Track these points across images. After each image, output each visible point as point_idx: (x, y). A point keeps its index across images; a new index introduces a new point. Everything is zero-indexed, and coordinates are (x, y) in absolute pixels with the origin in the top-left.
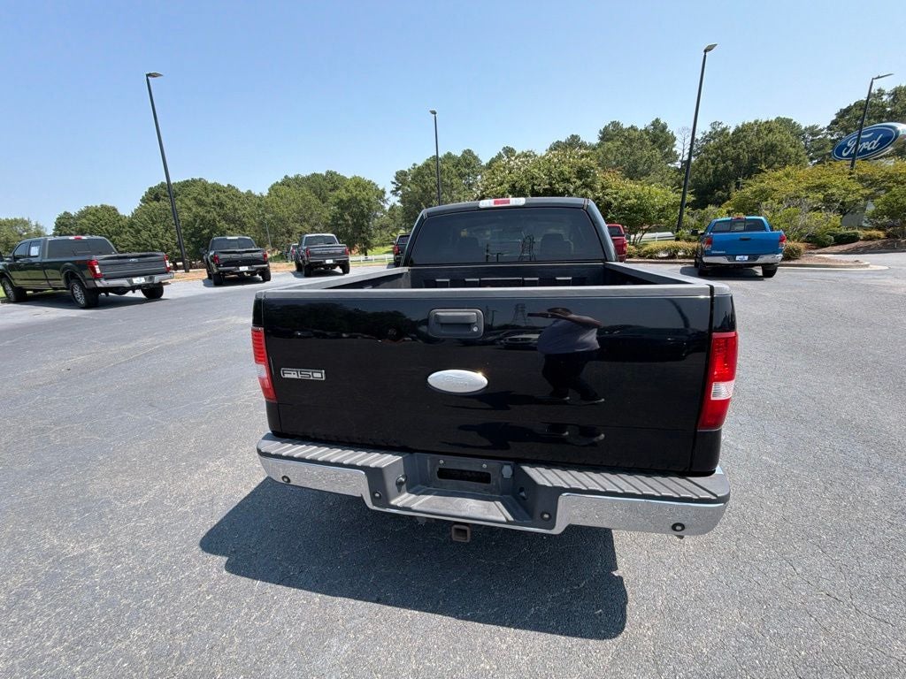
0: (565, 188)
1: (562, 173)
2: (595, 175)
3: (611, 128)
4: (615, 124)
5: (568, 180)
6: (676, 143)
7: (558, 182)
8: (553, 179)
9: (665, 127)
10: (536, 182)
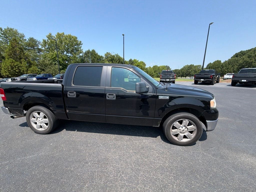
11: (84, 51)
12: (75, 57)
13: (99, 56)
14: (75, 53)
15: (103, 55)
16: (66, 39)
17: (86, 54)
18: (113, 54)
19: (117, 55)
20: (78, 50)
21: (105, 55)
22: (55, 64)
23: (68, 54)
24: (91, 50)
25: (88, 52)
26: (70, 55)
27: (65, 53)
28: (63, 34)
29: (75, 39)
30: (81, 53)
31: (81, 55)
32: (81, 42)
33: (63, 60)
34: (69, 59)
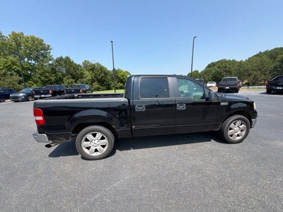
11: (55, 58)
12: (43, 65)
13: (76, 64)
14: (42, 61)
15: (81, 64)
16: (27, 41)
17: (57, 61)
18: (93, 63)
19: (98, 64)
20: (46, 57)
21: (83, 63)
22: (11, 74)
23: (30, 61)
24: (64, 57)
25: (61, 59)
26: (33, 62)
27: (26, 60)
28: (22, 34)
29: (41, 42)
30: (50, 60)
31: (51, 62)
32: (49, 46)
33: (23, 68)
34: (33, 69)
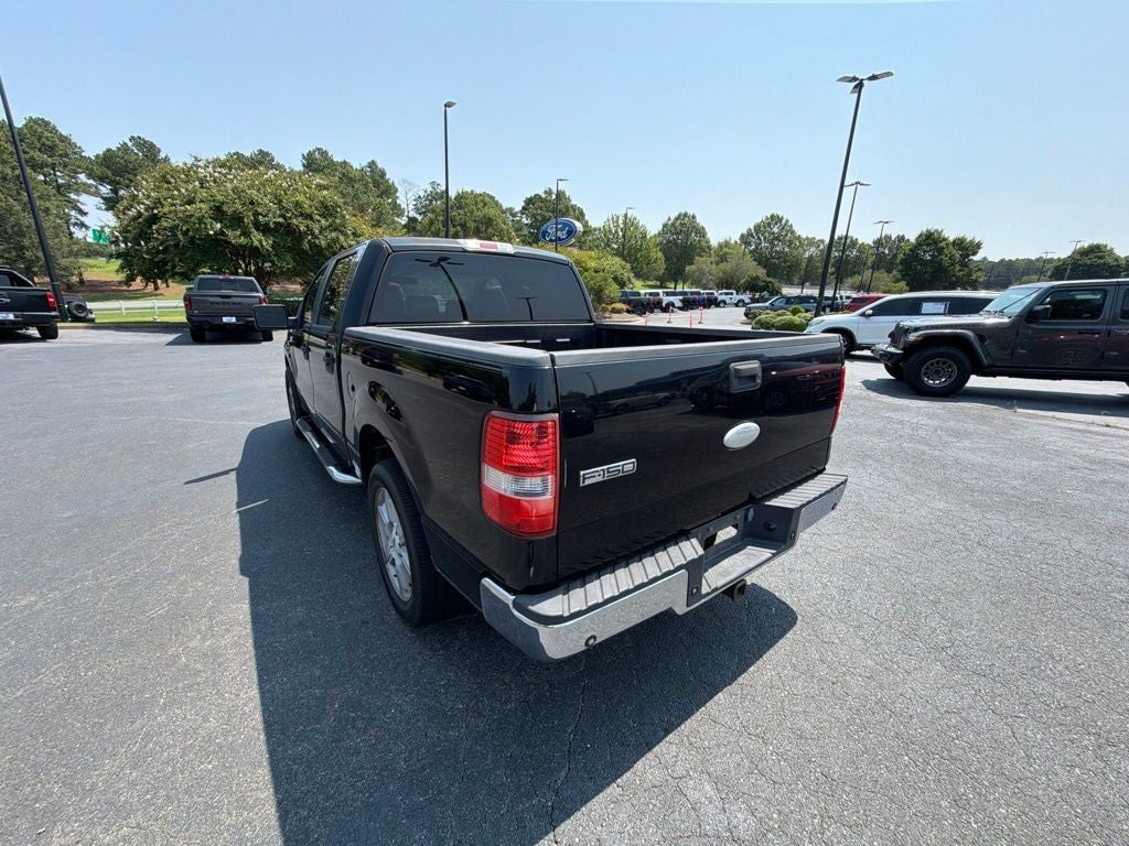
0: (307, 227)
1: (298, 204)
2: (344, 217)
3: (317, 155)
4: (324, 153)
5: (309, 217)
6: (398, 194)
7: (296, 216)
8: (287, 211)
9: (383, 174)
10: (260, 210)
